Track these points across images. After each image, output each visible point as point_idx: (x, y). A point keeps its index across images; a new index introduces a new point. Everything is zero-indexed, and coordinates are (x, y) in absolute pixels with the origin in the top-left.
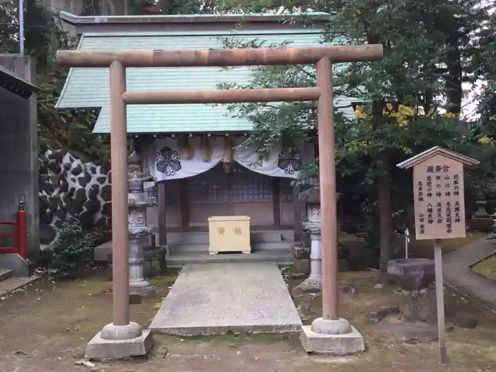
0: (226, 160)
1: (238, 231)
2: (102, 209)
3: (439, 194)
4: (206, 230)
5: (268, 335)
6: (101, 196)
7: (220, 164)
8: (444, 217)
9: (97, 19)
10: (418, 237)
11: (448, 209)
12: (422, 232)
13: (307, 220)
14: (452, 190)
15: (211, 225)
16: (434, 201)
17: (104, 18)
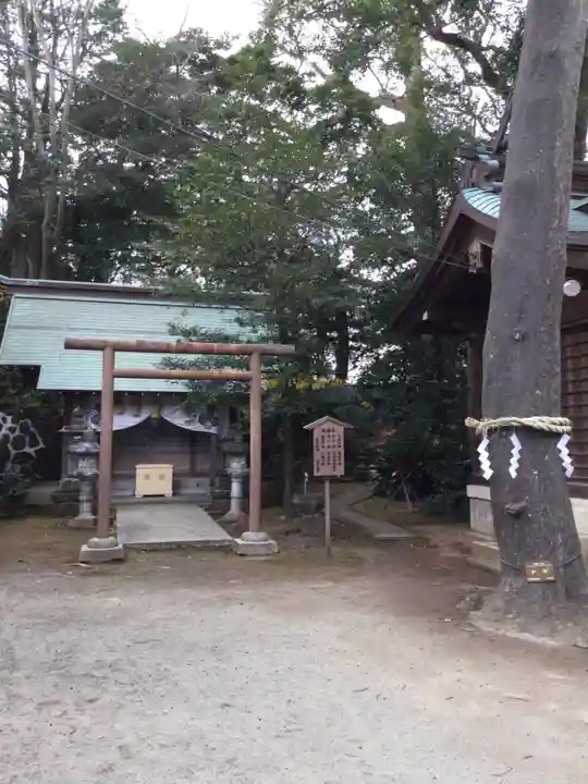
0: (155, 416)
1: (162, 477)
2: (12, 457)
3: (329, 447)
4: (133, 477)
5: (206, 547)
6: (12, 445)
7: (149, 419)
8: (331, 462)
9: (29, 281)
10: (316, 474)
11: (334, 457)
12: (318, 470)
13: (229, 466)
14: (336, 443)
15: (138, 471)
16: (325, 451)
17: (36, 282)
